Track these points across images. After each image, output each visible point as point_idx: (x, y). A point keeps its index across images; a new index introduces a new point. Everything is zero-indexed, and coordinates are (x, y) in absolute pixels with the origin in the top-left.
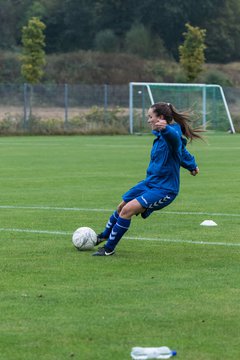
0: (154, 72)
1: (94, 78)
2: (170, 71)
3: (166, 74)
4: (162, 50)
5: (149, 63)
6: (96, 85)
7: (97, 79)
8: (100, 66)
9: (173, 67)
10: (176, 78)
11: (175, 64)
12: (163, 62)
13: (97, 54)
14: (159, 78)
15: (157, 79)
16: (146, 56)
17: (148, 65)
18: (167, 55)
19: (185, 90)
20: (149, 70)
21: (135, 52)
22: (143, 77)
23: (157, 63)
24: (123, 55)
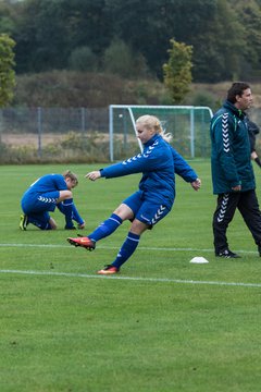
0: (136, 93)
1: (69, 100)
2: (154, 92)
3: (149, 96)
4: (145, 68)
5: (130, 83)
6: (72, 108)
7: (73, 102)
8: (77, 87)
9: (157, 88)
10: (161, 99)
11: (158, 83)
12: (146, 82)
13: (73, 73)
14: (142, 99)
15: (139, 101)
16: (126, 76)
17: (129, 85)
18: (150, 74)
19: (171, 113)
20: (131, 91)
21: (115, 71)
22: (124, 99)
23: (140, 83)
24: (101, 74)
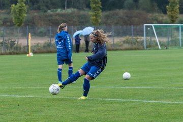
0: (153, 19)
1: (124, 22)
2: (161, 18)
3: (159, 20)
4: (157, 8)
5: (150, 15)
6: (125, 26)
7: (125, 23)
8: (127, 17)
9: (162, 16)
10: (164, 21)
11: (163, 15)
12: (157, 14)
13: (125, 11)
14: (155, 21)
16: (148, 11)
17: (150, 16)
18: (159, 11)
19: (168, 27)
20: (151, 18)
21: (144, 9)
23: (155, 15)
24: (138, 11)
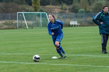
0: (22, 9)
1: (3, 11)
2: (27, 8)
4: (25, 2)
5: (20, 6)
6: (3, 13)
7: (4, 11)
8: (5, 7)
9: (28, 7)
10: (29, 10)
12: (25, 6)
13: (4, 3)
15: (23, 11)
16: (19, 4)
17: (20, 7)
18: (26, 3)
20: (21, 8)
21: (16, 2)
22: (19, 11)
23: (23, 6)
24: (12, 4)
